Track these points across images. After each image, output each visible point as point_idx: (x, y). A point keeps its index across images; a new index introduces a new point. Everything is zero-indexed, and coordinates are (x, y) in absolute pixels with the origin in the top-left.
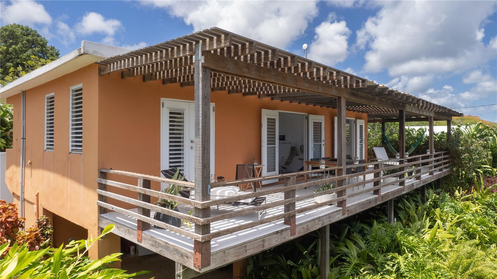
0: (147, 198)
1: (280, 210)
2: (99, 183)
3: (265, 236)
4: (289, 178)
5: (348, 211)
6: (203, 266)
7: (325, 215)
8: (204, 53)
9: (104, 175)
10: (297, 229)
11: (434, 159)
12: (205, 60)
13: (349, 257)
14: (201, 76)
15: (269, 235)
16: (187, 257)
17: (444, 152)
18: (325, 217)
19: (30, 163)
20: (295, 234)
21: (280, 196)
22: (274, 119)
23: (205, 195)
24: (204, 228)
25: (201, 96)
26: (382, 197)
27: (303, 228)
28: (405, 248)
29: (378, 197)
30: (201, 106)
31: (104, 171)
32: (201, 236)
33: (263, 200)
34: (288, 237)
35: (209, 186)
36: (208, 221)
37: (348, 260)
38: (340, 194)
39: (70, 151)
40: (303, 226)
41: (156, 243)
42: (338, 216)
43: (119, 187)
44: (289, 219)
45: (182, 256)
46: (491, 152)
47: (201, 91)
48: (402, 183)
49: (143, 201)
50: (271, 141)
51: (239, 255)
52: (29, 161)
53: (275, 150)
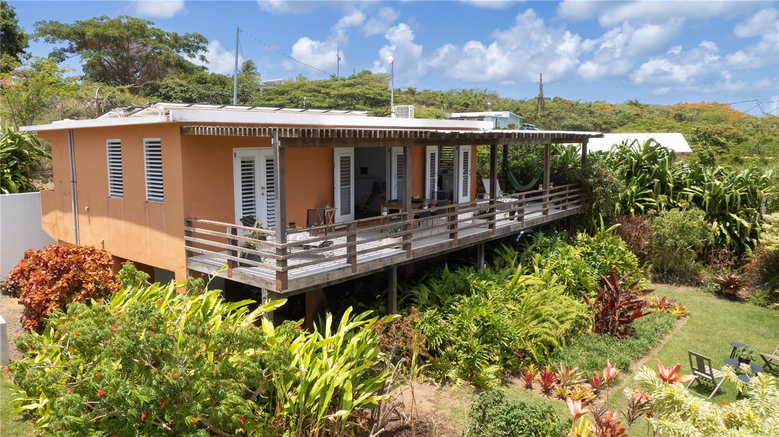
0: (234, 242)
1: (344, 251)
2: (186, 231)
3: (329, 271)
4: (350, 225)
5: (413, 254)
6: (283, 289)
7: (387, 257)
8: (280, 138)
9: (189, 223)
10: (358, 268)
11: (548, 195)
12: (281, 143)
13: (418, 299)
14: (278, 155)
15: (332, 270)
16: (271, 284)
17: (570, 185)
18: (386, 259)
19: (88, 209)
20: (356, 271)
21: (343, 240)
22: (349, 157)
23: (284, 239)
24: (283, 263)
25: (278, 170)
26: (460, 241)
27: (364, 267)
28: (474, 290)
29: (454, 241)
30: (279, 177)
31: (190, 220)
32: (281, 268)
33: (330, 244)
34: (349, 273)
35: (286, 233)
36: (286, 258)
37: (416, 300)
38: (405, 237)
39: (147, 200)
40: (364, 265)
41: (245, 276)
42: (401, 258)
43: (209, 234)
44: (351, 257)
45: (267, 283)
46: (658, 180)
47: (278, 166)
48: (492, 226)
49: (232, 245)
50: (345, 181)
51: (308, 284)
52: (87, 207)
53: (349, 191)
